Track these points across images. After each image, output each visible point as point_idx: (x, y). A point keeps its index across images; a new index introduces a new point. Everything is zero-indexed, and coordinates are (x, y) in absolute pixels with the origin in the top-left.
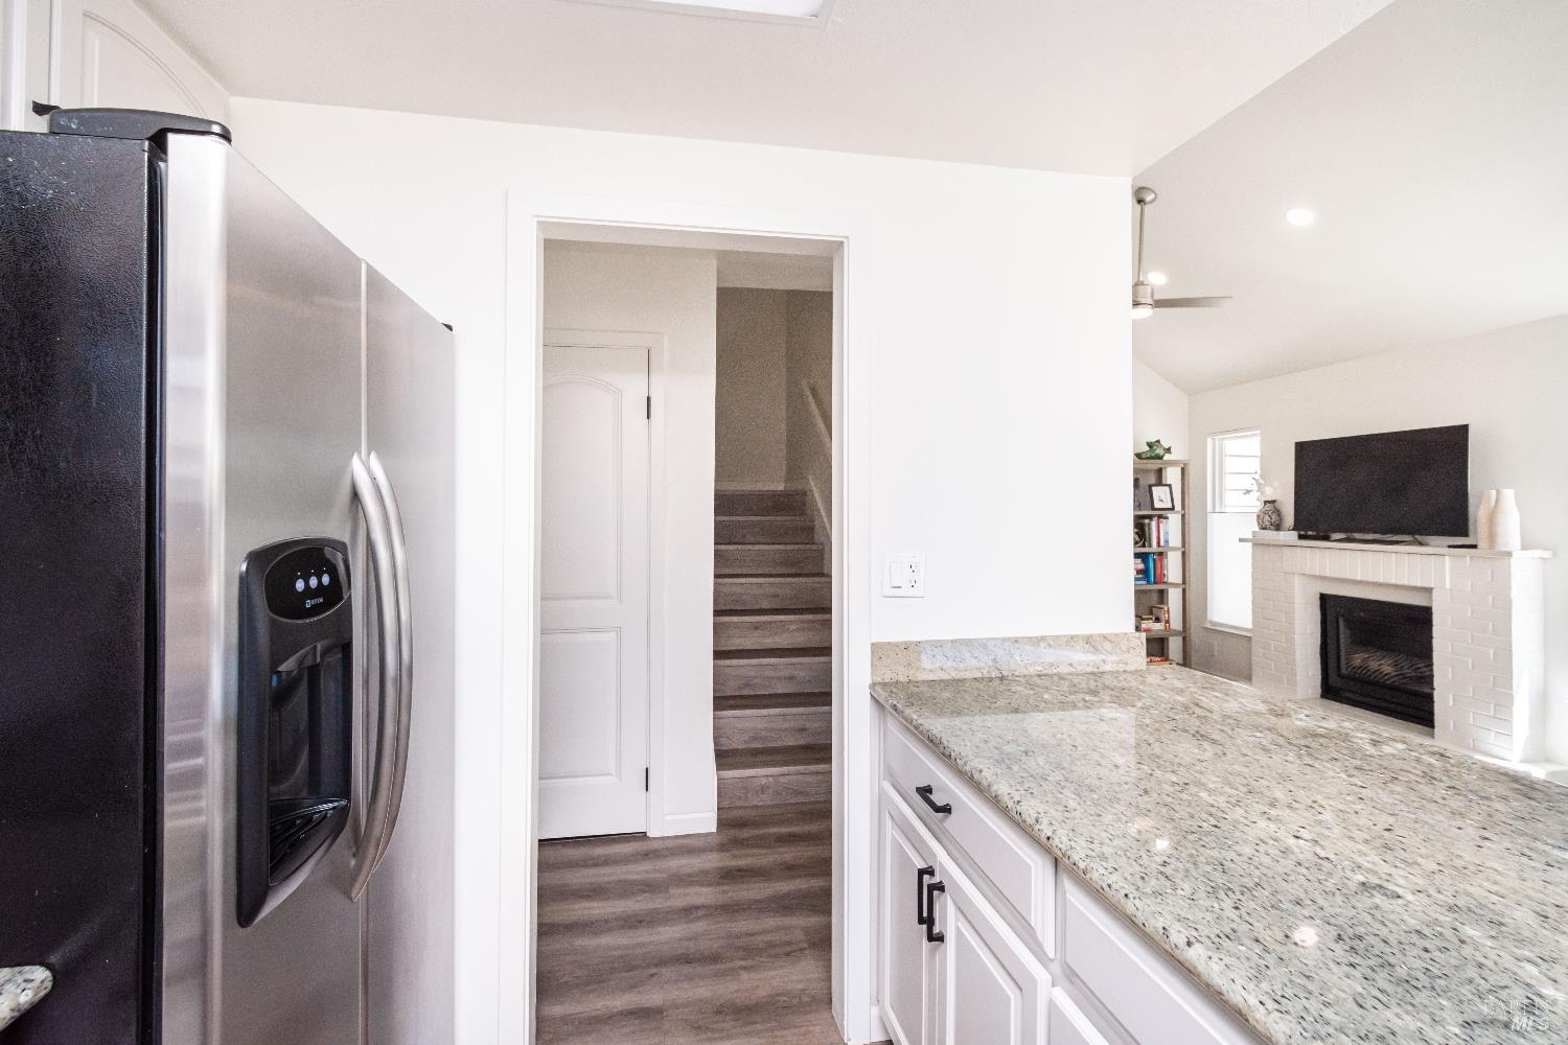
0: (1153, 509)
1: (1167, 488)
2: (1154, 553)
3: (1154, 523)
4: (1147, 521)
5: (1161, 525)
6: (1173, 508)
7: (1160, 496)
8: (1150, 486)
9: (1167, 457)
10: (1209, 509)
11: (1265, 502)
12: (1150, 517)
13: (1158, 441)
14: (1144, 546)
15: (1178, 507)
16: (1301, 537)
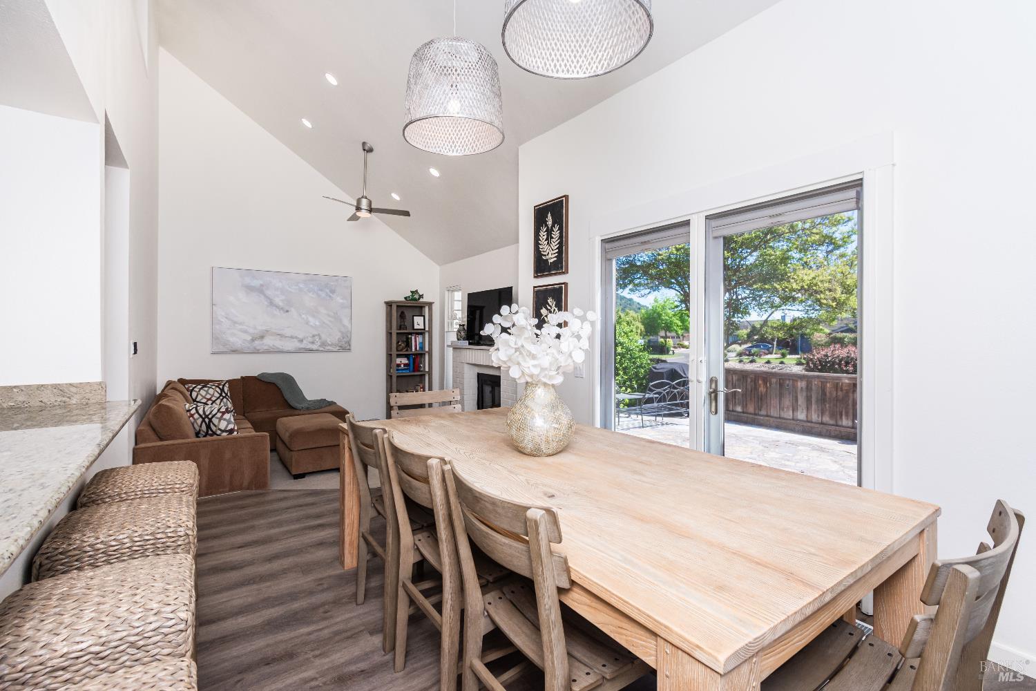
0: (414, 329)
1: (422, 318)
2: (413, 354)
3: (413, 337)
4: (410, 336)
5: (417, 339)
6: (424, 329)
7: (419, 322)
8: (413, 316)
9: (421, 300)
10: (446, 330)
11: (460, 325)
12: (411, 334)
13: (417, 291)
14: (407, 350)
15: (427, 329)
16: (470, 344)
